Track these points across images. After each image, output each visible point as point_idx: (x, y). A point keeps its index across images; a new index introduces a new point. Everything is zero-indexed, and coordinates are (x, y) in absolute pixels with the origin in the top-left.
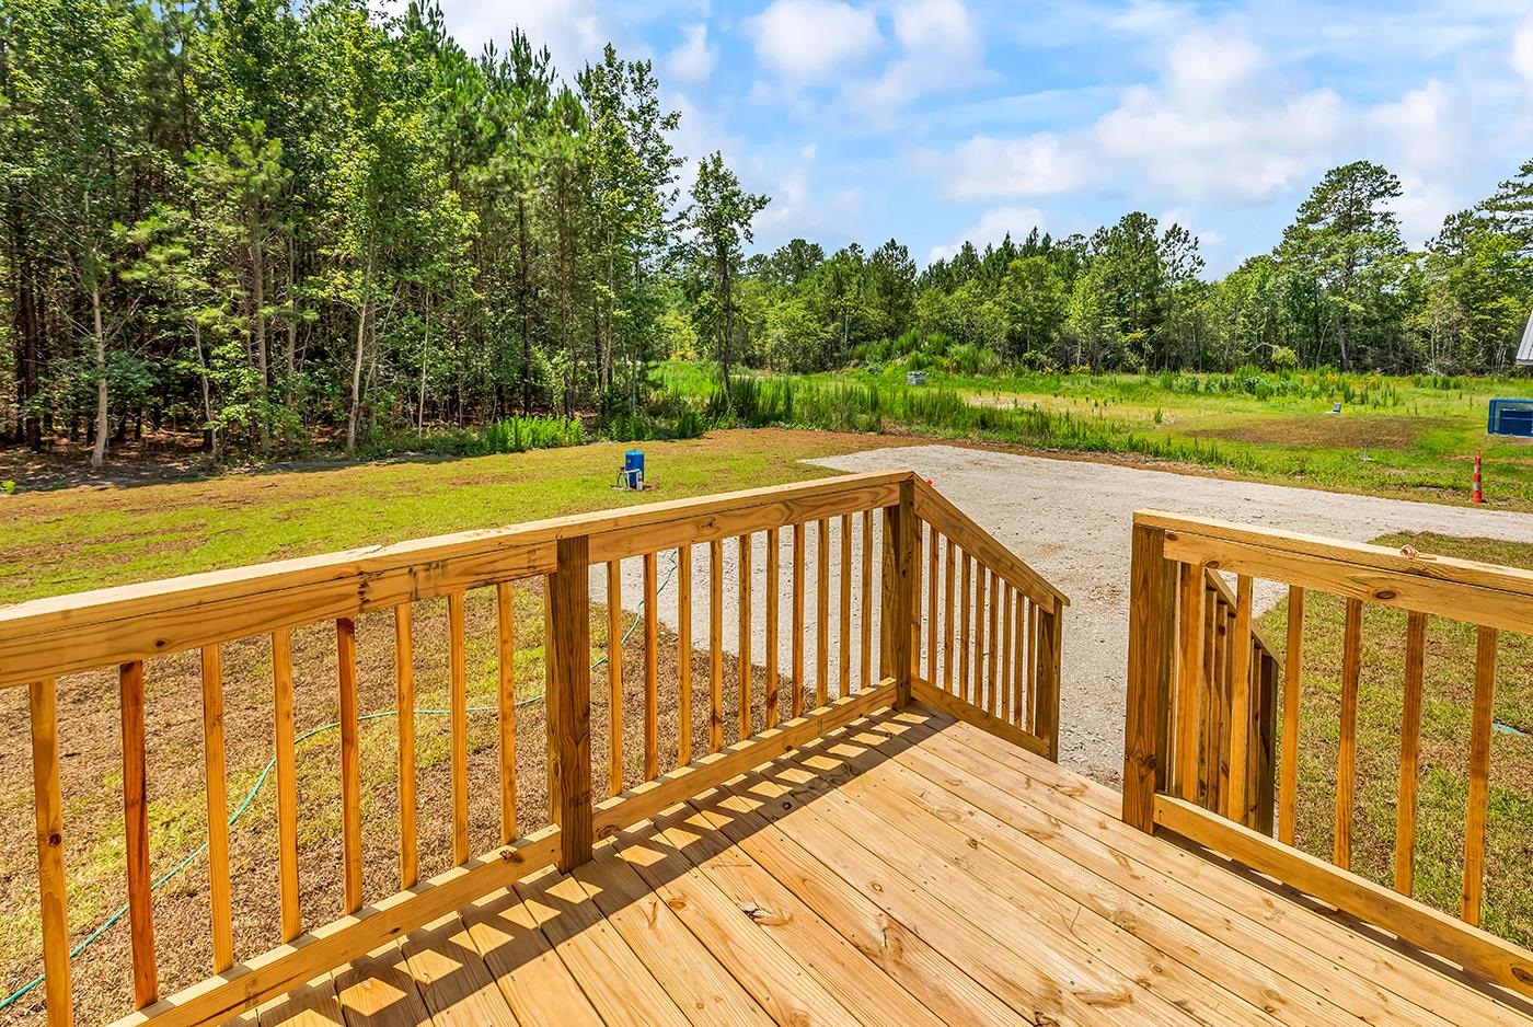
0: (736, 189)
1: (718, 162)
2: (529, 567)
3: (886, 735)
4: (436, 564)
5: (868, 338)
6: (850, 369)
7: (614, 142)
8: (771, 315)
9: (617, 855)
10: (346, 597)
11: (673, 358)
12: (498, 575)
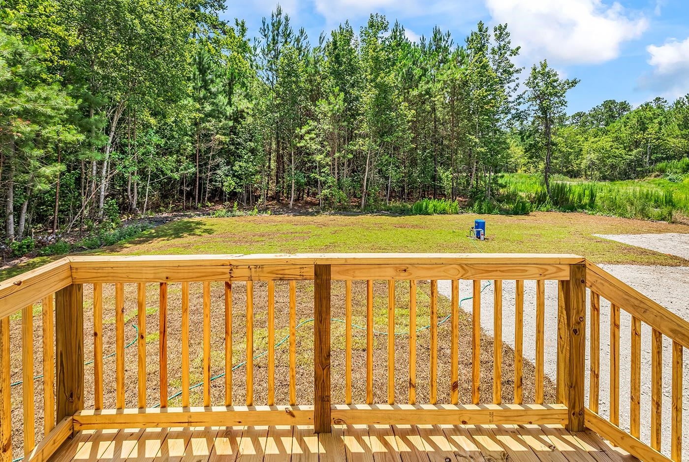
0: (556, 78)
1: (544, 66)
2: (300, 275)
3: (550, 447)
4: (259, 266)
5: (669, 158)
6: (652, 178)
7: (482, 67)
8: (586, 146)
9: (342, 437)
10: (224, 273)
11: (519, 171)
12: (285, 276)
